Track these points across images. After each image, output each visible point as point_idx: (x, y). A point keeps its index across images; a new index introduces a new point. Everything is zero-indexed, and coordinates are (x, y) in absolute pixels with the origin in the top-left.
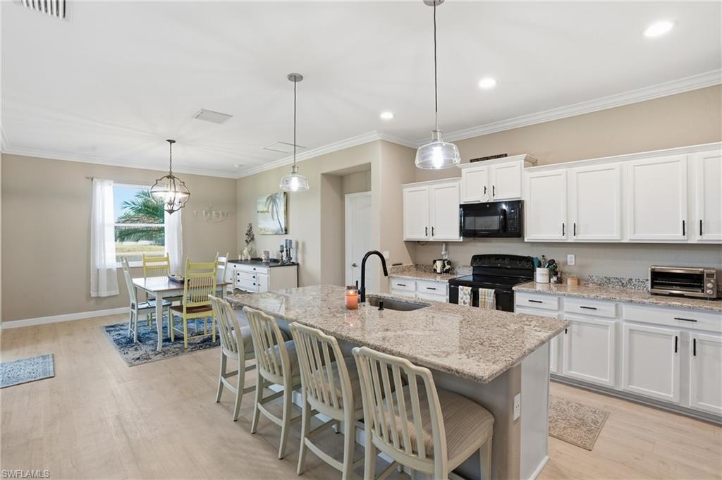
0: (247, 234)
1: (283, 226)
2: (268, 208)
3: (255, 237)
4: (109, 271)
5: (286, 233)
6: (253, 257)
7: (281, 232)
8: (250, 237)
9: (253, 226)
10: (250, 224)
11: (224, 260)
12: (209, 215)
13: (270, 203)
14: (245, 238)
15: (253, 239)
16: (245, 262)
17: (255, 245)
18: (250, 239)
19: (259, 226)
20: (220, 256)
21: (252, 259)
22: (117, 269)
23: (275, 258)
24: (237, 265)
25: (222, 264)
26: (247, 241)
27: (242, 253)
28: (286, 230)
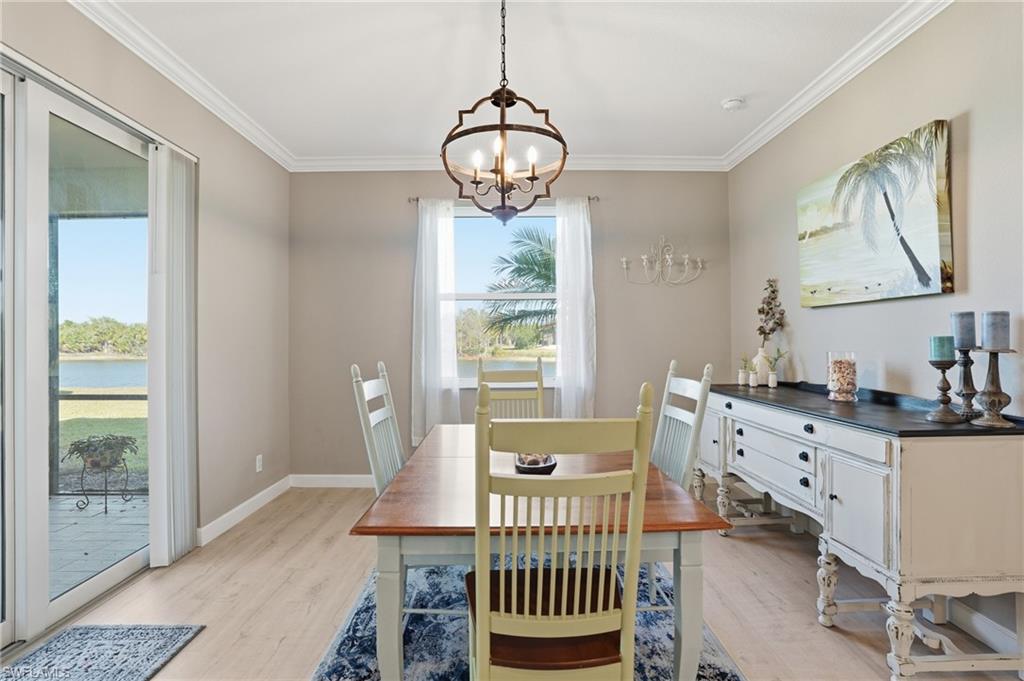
0: (761, 311)
1: (932, 264)
2: (846, 212)
3: (789, 318)
4: (447, 393)
5: (948, 290)
6: (782, 380)
7: (917, 288)
8: (774, 319)
9: (780, 287)
10: (772, 283)
11: (692, 389)
12: (658, 267)
13: (853, 194)
14: (758, 320)
15: (780, 324)
16: (759, 394)
17: (789, 342)
18: (771, 324)
19: (807, 282)
20: (680, 374)
21: (780, 384)
22: (461, 389)
23: (881, 387)
24: (734, 402)
25: (689, 404)
26: (762, 331)
27: (747, 365)
28: (947, 277)
